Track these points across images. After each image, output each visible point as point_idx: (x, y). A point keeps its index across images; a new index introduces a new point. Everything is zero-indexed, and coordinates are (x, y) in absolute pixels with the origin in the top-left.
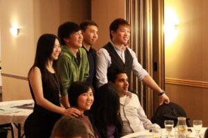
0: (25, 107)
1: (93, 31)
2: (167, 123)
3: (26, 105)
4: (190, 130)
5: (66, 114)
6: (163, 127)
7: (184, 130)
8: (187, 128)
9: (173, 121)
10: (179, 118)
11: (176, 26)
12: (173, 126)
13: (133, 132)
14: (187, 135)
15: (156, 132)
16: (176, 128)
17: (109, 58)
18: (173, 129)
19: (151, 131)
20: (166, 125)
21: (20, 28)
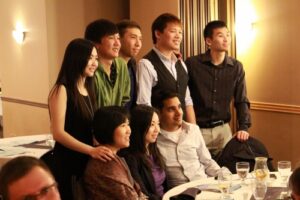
0: (34, 145)
1: (135, 37)
2: (241, 167)
3: (37, 142)
4: (273, 176)
5: (93, 156)
6: (234, 171)
7: (265, 176)
8: (268, 172)
9: (248, 164)
10: (257, 159)
11: (253, 24)
12: (248, 170)
13: (188, 181)
14: (268, 184)
15: (224, 179)
16: (253, 174)
17: (154, 73)
18: (249, 175)
19: (216, 178)
20: (238, 170)
21: (26, 30)
